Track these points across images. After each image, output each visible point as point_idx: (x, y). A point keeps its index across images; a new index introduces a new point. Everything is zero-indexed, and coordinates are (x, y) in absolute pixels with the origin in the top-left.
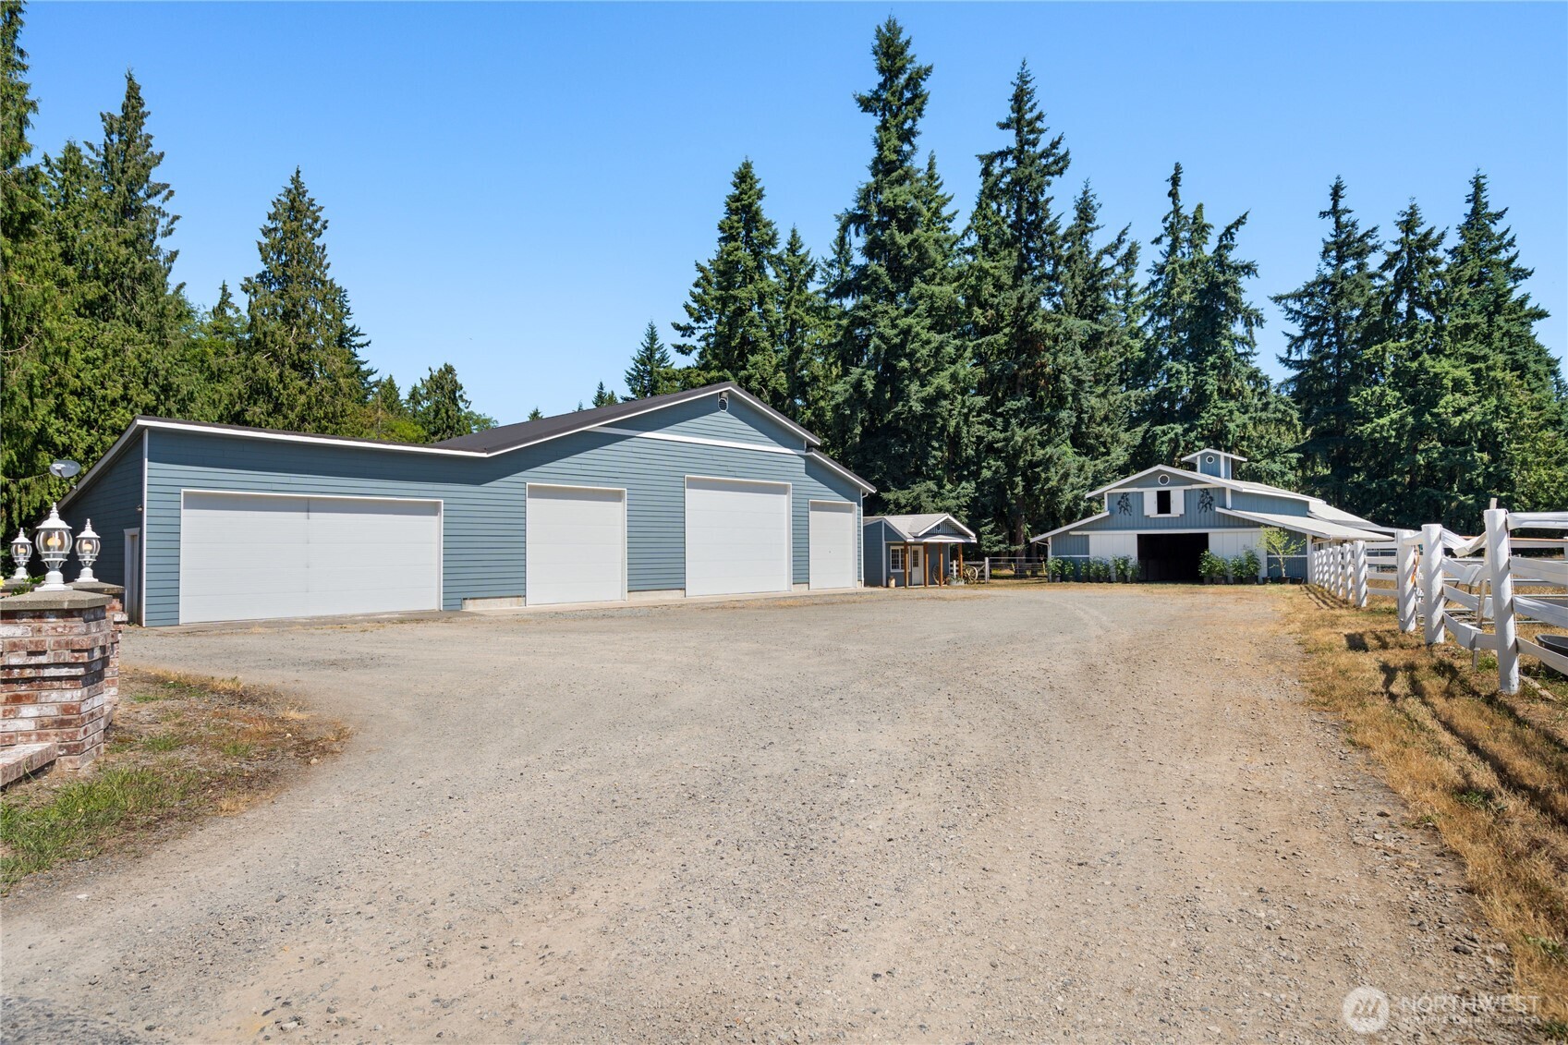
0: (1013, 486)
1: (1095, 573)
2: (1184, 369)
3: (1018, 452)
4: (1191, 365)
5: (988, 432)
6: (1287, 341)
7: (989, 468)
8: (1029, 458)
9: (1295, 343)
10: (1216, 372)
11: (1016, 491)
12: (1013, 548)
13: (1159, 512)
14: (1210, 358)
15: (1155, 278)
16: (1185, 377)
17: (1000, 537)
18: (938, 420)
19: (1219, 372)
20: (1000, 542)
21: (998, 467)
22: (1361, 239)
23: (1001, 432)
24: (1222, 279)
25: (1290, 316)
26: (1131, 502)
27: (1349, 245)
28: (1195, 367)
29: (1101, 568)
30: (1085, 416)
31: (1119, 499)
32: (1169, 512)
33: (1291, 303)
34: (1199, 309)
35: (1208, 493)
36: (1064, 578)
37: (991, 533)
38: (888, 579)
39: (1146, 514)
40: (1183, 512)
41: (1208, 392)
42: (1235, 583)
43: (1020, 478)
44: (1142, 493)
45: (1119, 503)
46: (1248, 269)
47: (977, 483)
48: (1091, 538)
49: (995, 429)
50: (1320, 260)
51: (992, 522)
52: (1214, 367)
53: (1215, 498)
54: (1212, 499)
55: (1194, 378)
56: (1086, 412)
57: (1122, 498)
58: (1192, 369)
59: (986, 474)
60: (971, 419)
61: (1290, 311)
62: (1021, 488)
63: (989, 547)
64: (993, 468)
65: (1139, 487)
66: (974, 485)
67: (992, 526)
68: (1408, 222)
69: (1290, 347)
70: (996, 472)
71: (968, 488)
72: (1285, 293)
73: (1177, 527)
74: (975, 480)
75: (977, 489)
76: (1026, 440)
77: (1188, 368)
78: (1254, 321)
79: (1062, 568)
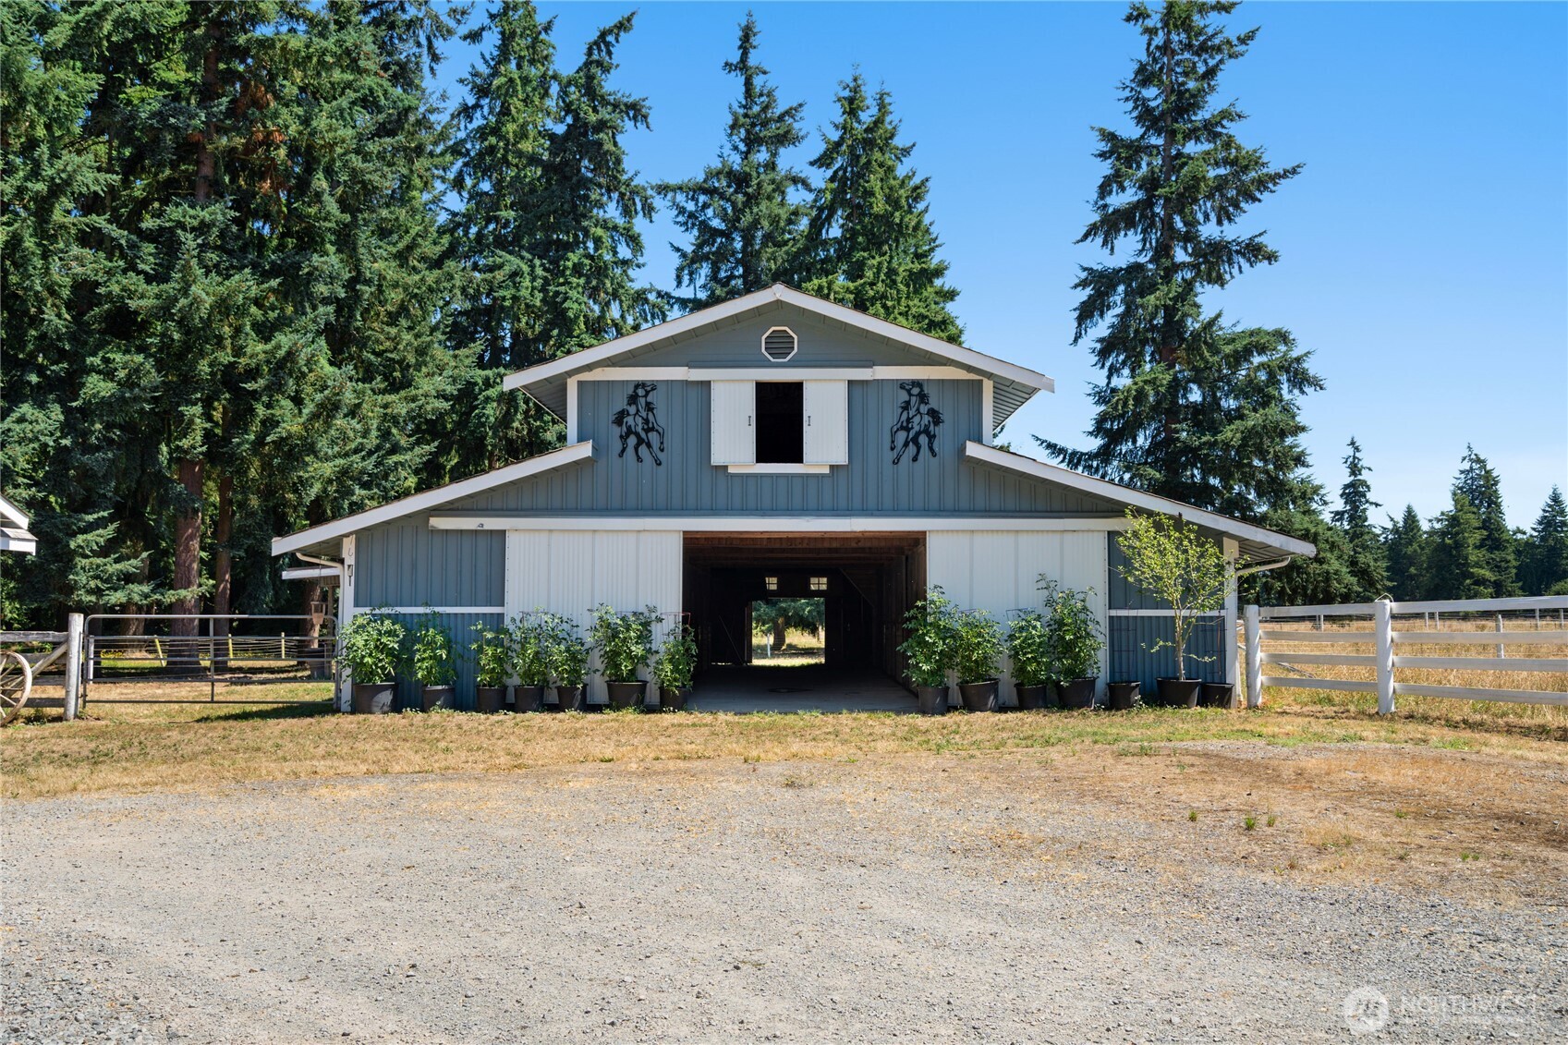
1: (528, 675)
2: (526, 268)
3: (198, 336)
4: (537, 262)
5: (110, 273)
6: (676, 260)
7: (109, 374)
8: (225, 357)
9: (689, 266)
10: (582, 281)
11: (183, 443)
12: (170, 597)
13: (762, 457)
14: (570, 255)
15: (471, 101)
16: (527, 283)
17: (130, 566)
19: (588, 282)
20: (128, 578)
21: (135, 374)
22: (781, 118)
23: (149, 279)
24: (593, 118)
25: (681, 219)
26: (661, 417)
27: (765, 124)
28: (545, 269)
29: (558, 653)
30: (366, 291)
31: (620, 403)
32: (798, 458)
33: (680, 198)
34: (548, 167)
35: (923, 398)
36: (408, 697)
37: (104, 551)
39: (717, 458)
40: (841, 457)
41: (571, 314)
42: (1021, 706)
43: (198, 409)
44: (706, 385)
45: (620, 418)
46: (636, 111)
47: (68, 412)
48: (511, 541)
49: (131, 267)
50: (724, 139)
51: (111, 519)
52: (577, 269)
53: (946, 416)
54: (935, 416)
55: (543, 290)
56: (368, 282)
57: (633, 399)
58: (539, 271)
59: (98, 387)
61: (682, 211)
62: (198, 436)
63: (98, 592)
64: (122, 374)
65: (691, 364)
66: (57, 414)
67: (109, 531)
68: (851, 101)
69: (680, 270)
70: (129, 383)
71: (41, 420)
72: (673, 181)
73: (820, 511)
74: (61, 402)
75: (68, 427)
76: (224, 306)
77: (532, 267)
78: (639, 207)
79: (403, 659)
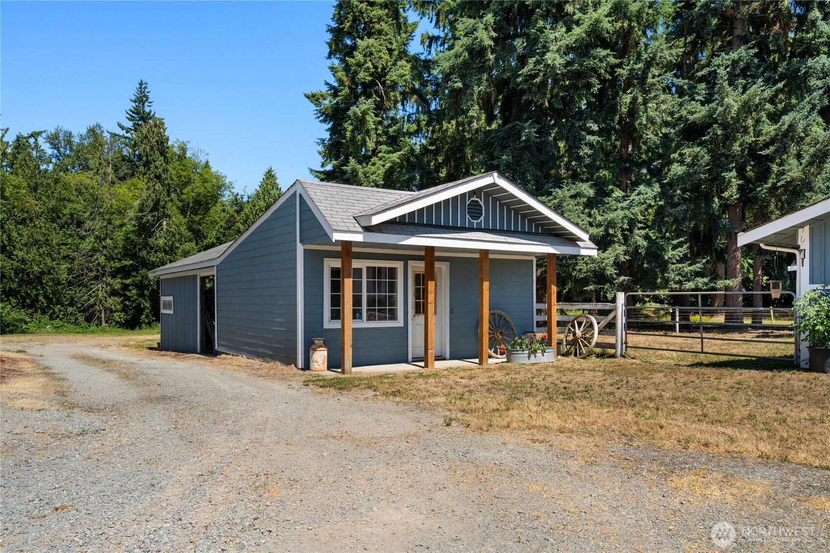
0: (723, 186)
3: (732, 129)
5: (681, 105)
7: (682, 162)
8: (749, 139)
11: (726, 194)
12: (720, 284)
17: (697, 267)
18: (594, 80)
20: (698, 274)
21: (696, 157)
23: (702, 103)
37: (682, 260)
38: (309, 347)
43: (734, 173)
47: (662, 186)
49: (692, 99)
51: (686, 242)
59: (677, 169)
60: (650, 80)
62: (734, 189)
64: (689, 160)
66: (657, 188)
67: (685, 249)
71: (649, 192)
74: (659, 181)
75: (663, 195)
76: (747, 107)
